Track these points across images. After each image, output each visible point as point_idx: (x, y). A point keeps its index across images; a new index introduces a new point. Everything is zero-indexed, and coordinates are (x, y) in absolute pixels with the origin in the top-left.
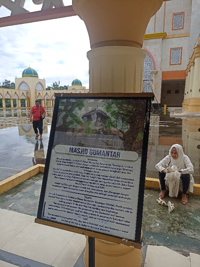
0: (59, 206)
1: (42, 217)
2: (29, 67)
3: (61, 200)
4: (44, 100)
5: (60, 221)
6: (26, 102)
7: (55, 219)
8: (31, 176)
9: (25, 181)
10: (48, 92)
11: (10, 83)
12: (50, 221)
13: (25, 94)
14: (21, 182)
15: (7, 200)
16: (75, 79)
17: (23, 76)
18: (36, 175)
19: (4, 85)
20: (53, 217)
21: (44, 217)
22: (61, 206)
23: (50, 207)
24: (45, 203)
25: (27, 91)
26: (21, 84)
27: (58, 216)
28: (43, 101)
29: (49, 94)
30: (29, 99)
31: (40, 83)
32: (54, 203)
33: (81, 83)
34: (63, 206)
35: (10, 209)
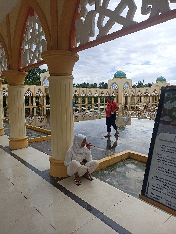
0: (162, 188)
1: (145, 195)
2: (119, 70)
3: (165, 184)
4: (130, 96)
5: (163, 203)
6: (115, 99)
7: (158, 199)
8: (123, 159)
9: (118, 162)
10: (133, 89)
11: (104, 84)
12: (153, 200)
13: (115, 92)
14: (115, 163)
15: (105, 175)
16: (159, 77)
17: (114, 78)
18: (126, 159)
19: (100, 86)
20: (156, 197)
21: (147, 196)
22: (164, 189)
23: (154, 188)
24: (149, 183)
25: (116, 90)
26: (112, 84)
27: (162, 198)
28: (129, 98)
29: (134, 91)
30: (117, 96)
31: (127, 83)
32: (157, 184)
33: (165, 80)
34: (166, 190)
35: (108, 183)
